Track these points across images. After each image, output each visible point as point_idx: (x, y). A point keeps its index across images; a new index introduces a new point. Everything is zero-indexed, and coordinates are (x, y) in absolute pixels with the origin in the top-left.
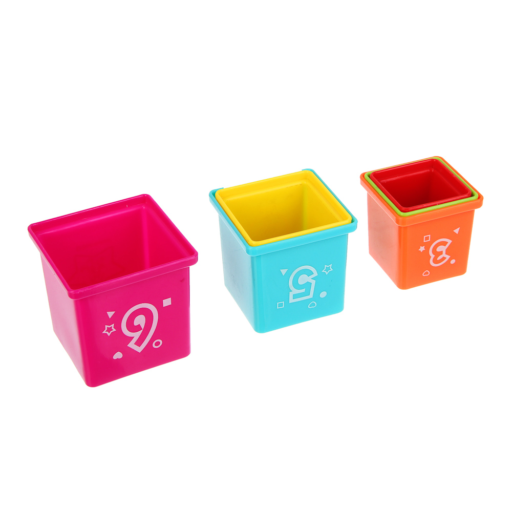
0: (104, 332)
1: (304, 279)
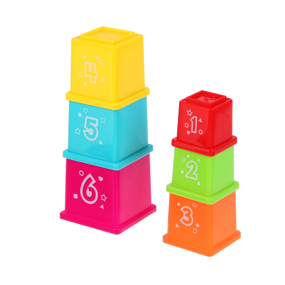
0: (105, 201)
1: (91, 132)
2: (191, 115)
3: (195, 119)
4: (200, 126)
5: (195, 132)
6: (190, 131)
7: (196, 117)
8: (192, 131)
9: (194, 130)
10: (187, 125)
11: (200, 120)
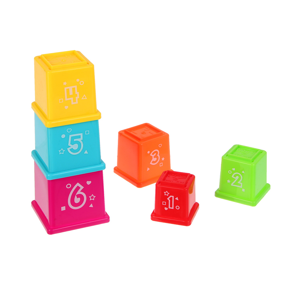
2: (168, 195)
3: (172, 198)
4: (176, 203)
5: (173, 208)
6: (168, 207)
7: (173, 197)
8: (170, 208)
9: (171, 206)
10: (164, 203)
11: (177, 199)
